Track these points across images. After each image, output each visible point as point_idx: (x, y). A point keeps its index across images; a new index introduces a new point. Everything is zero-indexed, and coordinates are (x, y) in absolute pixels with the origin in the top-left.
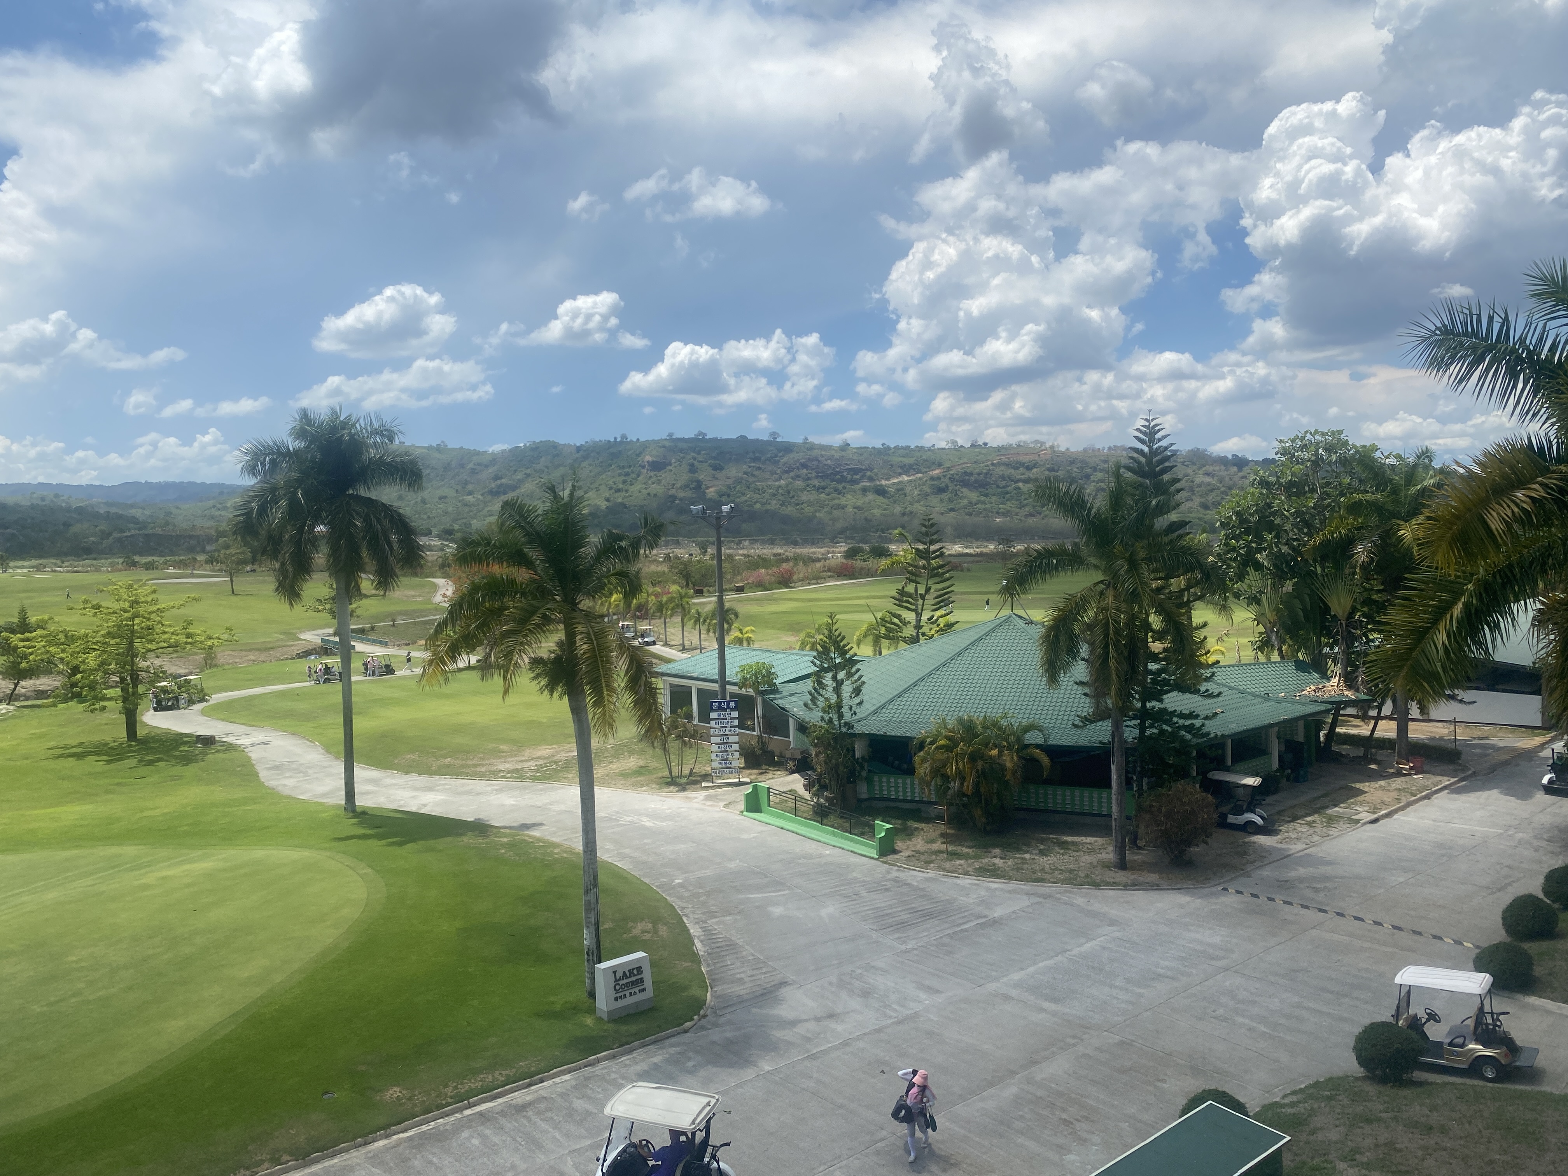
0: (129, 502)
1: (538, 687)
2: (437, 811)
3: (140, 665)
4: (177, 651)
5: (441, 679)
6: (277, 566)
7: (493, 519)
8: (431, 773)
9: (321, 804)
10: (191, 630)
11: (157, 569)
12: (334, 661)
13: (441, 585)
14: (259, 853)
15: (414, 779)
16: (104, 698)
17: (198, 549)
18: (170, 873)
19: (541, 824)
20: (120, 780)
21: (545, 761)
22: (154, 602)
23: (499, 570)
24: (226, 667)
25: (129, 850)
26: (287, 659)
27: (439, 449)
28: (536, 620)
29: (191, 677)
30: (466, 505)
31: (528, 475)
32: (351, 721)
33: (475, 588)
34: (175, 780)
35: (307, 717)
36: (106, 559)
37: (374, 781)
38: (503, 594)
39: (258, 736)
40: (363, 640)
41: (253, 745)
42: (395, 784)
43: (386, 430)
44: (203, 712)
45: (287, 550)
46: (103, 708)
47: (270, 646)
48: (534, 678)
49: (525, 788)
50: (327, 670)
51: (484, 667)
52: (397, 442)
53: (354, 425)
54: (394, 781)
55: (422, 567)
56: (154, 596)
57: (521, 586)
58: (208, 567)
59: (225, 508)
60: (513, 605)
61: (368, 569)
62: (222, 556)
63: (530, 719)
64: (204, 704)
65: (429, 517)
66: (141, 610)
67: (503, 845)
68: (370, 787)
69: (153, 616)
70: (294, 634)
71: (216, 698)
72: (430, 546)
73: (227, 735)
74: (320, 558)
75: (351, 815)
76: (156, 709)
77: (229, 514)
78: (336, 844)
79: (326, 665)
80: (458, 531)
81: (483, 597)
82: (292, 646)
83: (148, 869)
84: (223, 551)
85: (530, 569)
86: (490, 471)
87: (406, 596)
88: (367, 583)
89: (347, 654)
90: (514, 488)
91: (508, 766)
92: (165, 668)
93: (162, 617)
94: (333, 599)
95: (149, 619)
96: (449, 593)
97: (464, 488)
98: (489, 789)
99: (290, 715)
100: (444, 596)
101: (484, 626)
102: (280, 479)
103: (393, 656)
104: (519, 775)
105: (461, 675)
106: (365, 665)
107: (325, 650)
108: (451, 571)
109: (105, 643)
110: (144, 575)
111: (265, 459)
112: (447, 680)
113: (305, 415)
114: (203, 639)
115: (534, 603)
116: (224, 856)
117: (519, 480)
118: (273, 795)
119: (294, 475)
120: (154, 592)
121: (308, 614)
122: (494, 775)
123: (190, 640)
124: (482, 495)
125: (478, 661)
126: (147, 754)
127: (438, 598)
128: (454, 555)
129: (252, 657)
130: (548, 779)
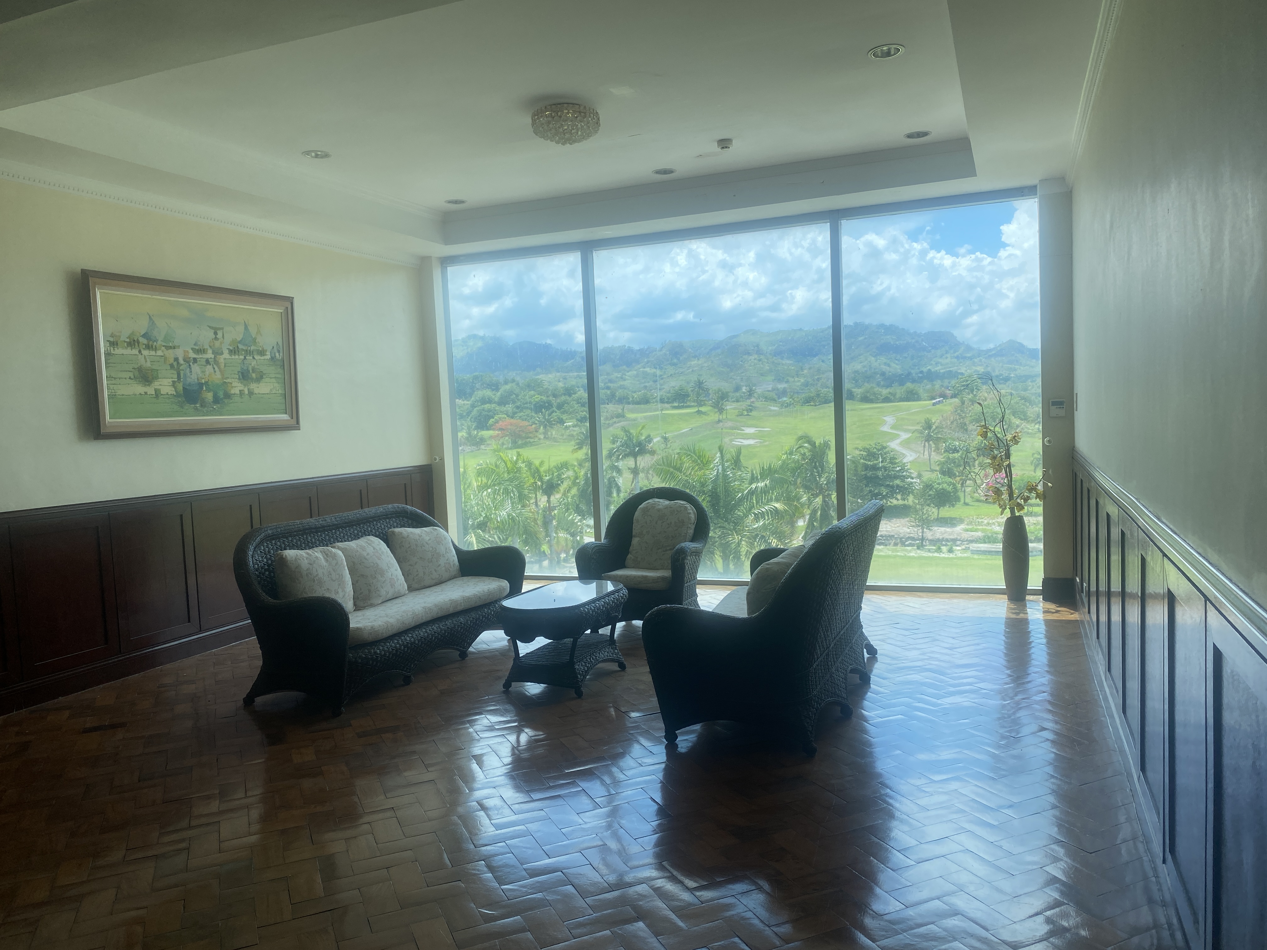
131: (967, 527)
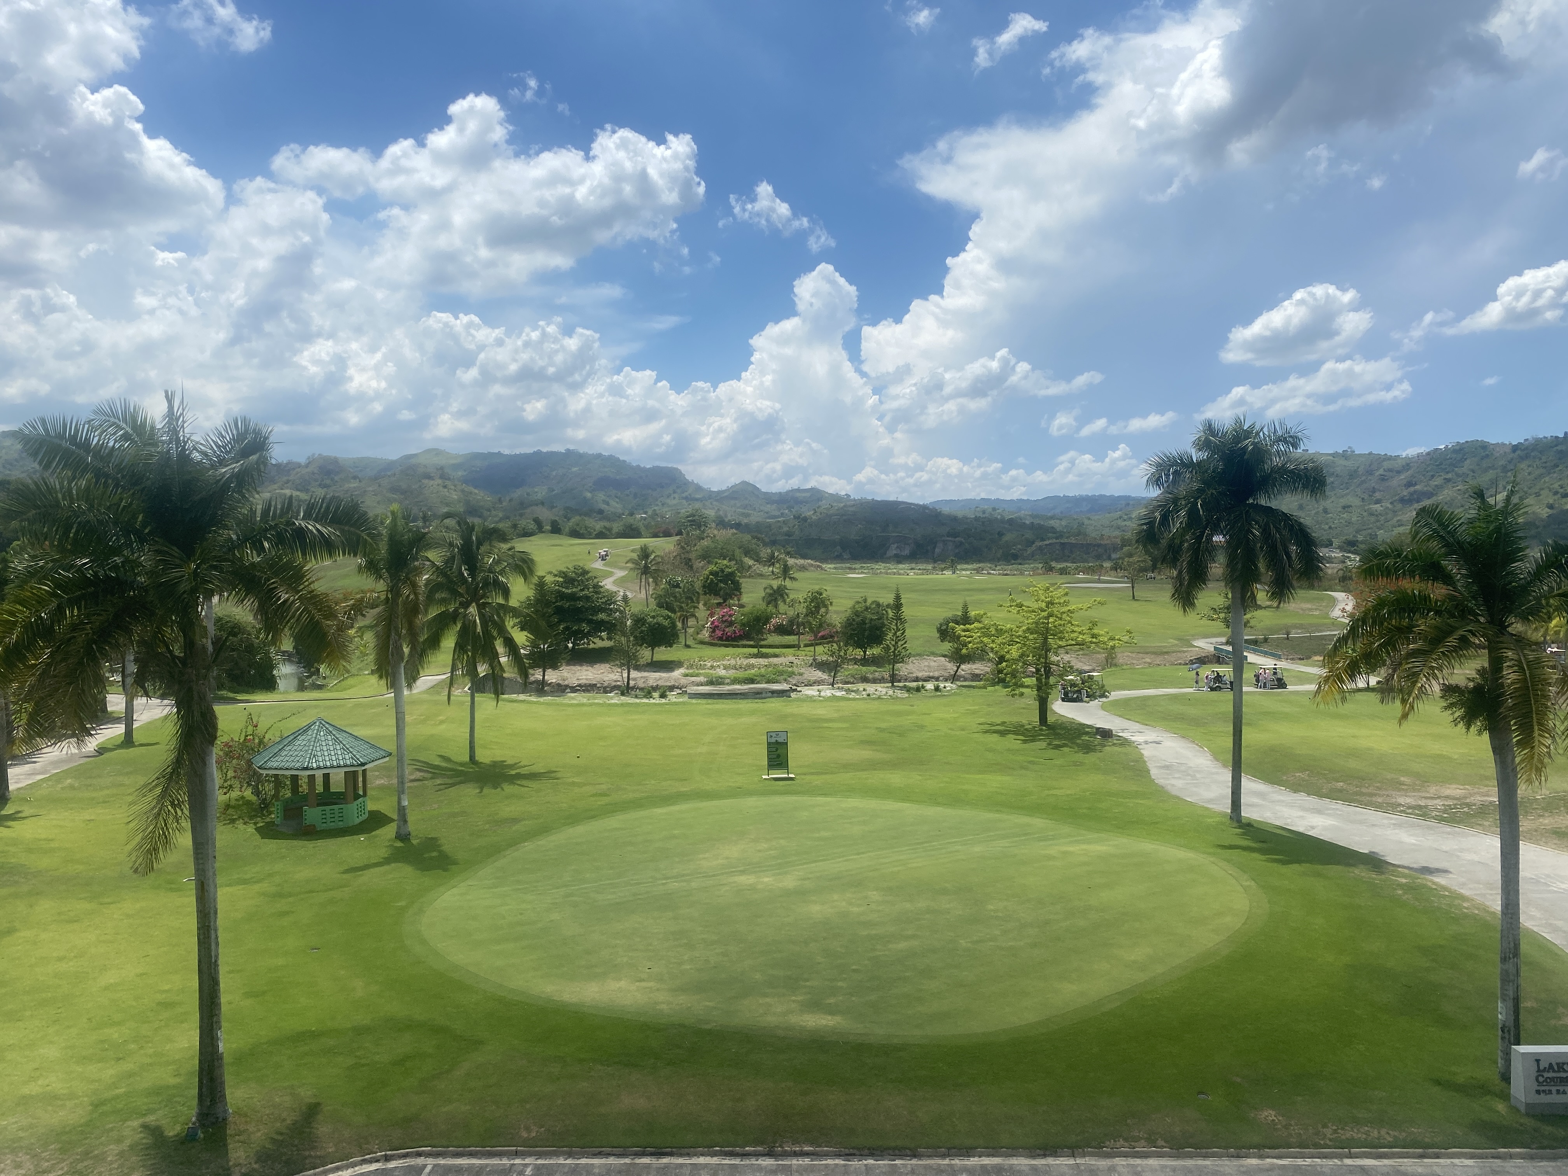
0: (1049, 514)
1: (1451, 718)
2: (1326, 836)
3: (1052, 659)
4: (1082, 649)
5: (1338, 697)
6: (1175, 573)
7: (1406, 529)
8: (1321, 795)
9: (1207, 809)
10: (1095, 631)
11: (1069, 574)
12: (1227, 671)
13: (1340, 599)
14: (1147, 846)
15: (1302, 798)
16: (1022, 686)
17: (1105, 557)
18: (1071, 849)
19: (1446, 871)
20: (1033, 759)
21: (1455, 802)
22: (1066, 603)
23: (1412, 586)
24: (1125, 667)
25: (1038, 822)
26: (1180, 664)
27: (1345, 455)
28: (1452, 641)
29: (1094, 674)
30: (1372, 514)
31: (1448, 480)
32: (1241, 731)
33: (1381, 603)
34: (1078, 766)
35: (1196, 722)
36: (1029, 564)
37: (1261, 795)
38: (1413, 611)
39: (1150, 735)
40: (1255, 651)
41: (1146, 743)
42: (1283, 801)
43: (1291, 437)
44: (1103, 707)
45: (1184, 560)
46: (1022, 694)
47: (1165, 650)
48: (1446, 708)
49: (1429, 828)
50: (1218, 678)
51: (1385, 690)
52: (1302, 447)
53: (1258, 433)
54: (1282, 798)
55: (1319, 579)
56: (1066, 598)
57: (1436, 603)
58: (1113, 573)
59: (1130, 519)
60: (1424, 624)
61: (1263, 580)
62: (1125, 563)
63: (1439, 752)
64: (1104, 700)
65: (1330, 528)
66: (1055, 610)
67: (1401, 886)
68: (1255, 800)
69: (1064, 616)
70: (1188, 641)
71: (1115, 695)
72: (1330, 557)
73: (1123, 730)
74: (1217, 568)
75: (1235, 824)
76: (1063, 700)
77: (1132, 526)
78: (1219, 851)
79: (1218, 674)
80: (1362, 542)
81: (1390, 613)
82: (1184, 652)
83: (1051, 842)
84: (1126, 559)
85: (1448, 585)
86: (1402, 477)
87: (1302, 609)
88: (1262, 595)
89: (1239, 664)
90: (1430, 495)
91: (1409, 801)
92: (1072, 664)
93: (1071, 617)
94: (1228, 608)
95: (1061, 619)
96: (1349, 608)
97: (1371, 496)
98: (1386, 821)
99: (1180, 718)
100: (1343, 610)
101: (1390, 645)
102: (1182, 490)
103: (1285, 669)
104: (1422, 813)
105: (1359, 696)
106: (1257, 677)
107: (1218, 658)
108: (1352, 585)
109: (1026, 637)
110: (1060, 579)
111: (1169, 471)
112: (1344, 699)
113: (1210, 428)
114: (1106, 639)
115: (1451, 621)
116: (1116, 842)
117: (1436, 486)
118: (1161, 793)
119: (1196, 485)
120: (1066, 594)
121: (1202, 622)
122: (1391, 808)
123: (1094, 640)
124: (1391, 503)
125: (1378, 682)
126: (1055, 739)
127: (1336, 613)
128: (1359, 568)
129: (1148, 660)
130: (1459, 823)
131: (687, 671)
